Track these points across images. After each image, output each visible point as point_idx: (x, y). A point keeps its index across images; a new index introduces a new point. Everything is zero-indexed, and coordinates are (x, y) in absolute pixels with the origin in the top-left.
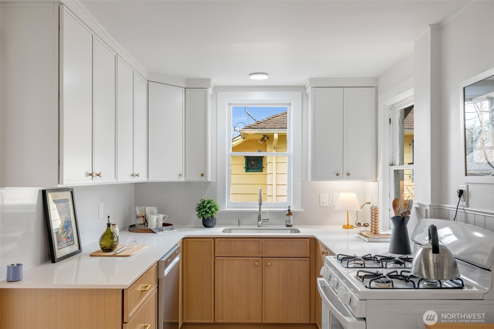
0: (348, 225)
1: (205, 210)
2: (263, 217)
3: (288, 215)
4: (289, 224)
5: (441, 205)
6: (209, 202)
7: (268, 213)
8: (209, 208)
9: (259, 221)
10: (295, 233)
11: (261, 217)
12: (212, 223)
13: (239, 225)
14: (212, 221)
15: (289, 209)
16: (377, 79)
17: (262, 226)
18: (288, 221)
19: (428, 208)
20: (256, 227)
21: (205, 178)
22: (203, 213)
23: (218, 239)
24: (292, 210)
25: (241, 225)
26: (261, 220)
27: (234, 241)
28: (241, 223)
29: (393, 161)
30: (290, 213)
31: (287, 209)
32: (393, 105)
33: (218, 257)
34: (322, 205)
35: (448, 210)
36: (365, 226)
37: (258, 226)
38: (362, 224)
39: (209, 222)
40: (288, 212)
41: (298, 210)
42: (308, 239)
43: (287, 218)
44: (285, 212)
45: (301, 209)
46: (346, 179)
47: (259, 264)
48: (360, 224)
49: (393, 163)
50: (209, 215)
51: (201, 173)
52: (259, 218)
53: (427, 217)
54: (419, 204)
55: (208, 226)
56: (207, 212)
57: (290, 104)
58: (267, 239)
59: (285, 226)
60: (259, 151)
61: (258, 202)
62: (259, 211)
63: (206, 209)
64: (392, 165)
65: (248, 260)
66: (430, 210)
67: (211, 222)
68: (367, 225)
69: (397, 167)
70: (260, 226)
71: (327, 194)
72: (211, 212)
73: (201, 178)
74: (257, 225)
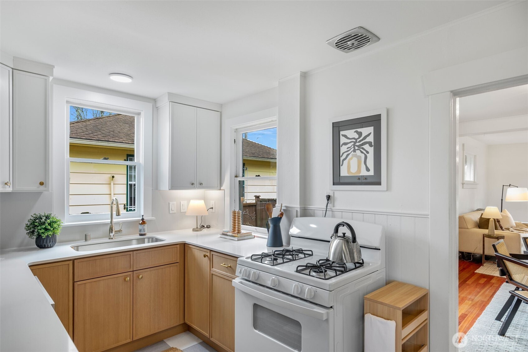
0: (197, 228)
1: (44, 226)
2: (116, 228)
3: (141, 224)
4: (143, 233)
5: (306, 206)
6: (47, 217)
7: (121, 224)
8: (49, 224)
9: (111, 232)
10: (152, 242)
11: (113, 228)
12: (53, 242)
13: (86, 240)
14: (53, 240)
15: (143, 218)
16: (221, 105)
17: (114, 238)
18: (142, 230)
19: (299, 210)
20: (107, 240)
21: (46, 187)
22: (41, 231)
23: (78, 260)
24: (145, 219)
25: (89, 240)
26: (114, 232)
27: (99, 259)
28: (88, 238)
29: (237, 173)
30: (143, 222)
31: (141, 218)
32: (237, 129)
33: (78, 282)
34: (171, 212)
35: (313, 210)
36: (207, 228)
37: (110, 239)
38: (205, 226)
39: (48, 241)
40: (141, 221)
41: (150, 219)
42: (178, 245)
43: (140, 227)
44: (138, 221)
45: (152, 217)
46: (199, 188)
47: (130, 279)
48: (204, 226)
49: (237, 175)
50: (50, 233)
51: (40, 182)
52: (111, 230)
53: (297, 217)
54: (286, 207)
55: (46, 246)
56: (46, 229)
57: (139, 114)
58: (139, 251)
59: (139, 235)
60: (105, 159)
61: (110, 213)
62: (110, 223)
63: (46, 226)
64: (236, 177)
65: (116, 277)
66: (300, 211)
67: (51, 241)
68: (209, 226)
69: (241, 179)
70: (112, 239)
71: (175, 202)
72: (52, 229)
73: (38, 187)
74: (108, 238)
